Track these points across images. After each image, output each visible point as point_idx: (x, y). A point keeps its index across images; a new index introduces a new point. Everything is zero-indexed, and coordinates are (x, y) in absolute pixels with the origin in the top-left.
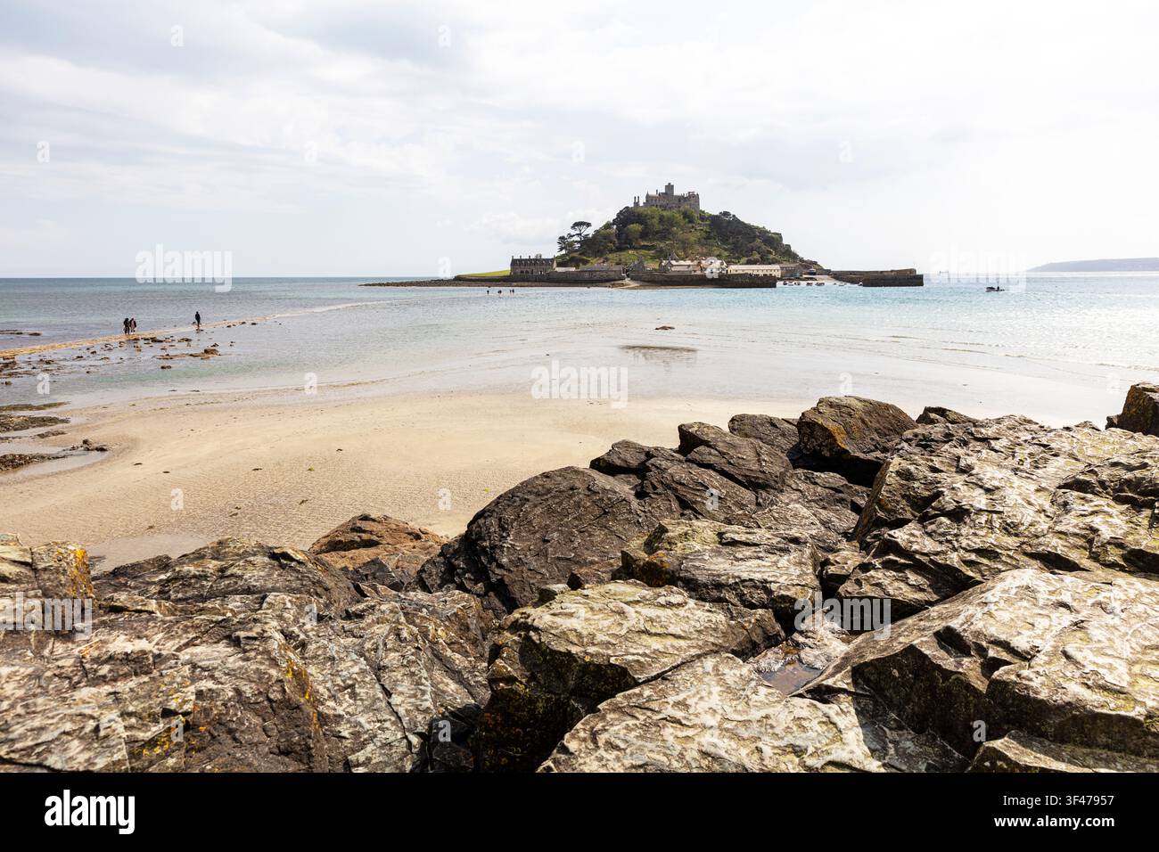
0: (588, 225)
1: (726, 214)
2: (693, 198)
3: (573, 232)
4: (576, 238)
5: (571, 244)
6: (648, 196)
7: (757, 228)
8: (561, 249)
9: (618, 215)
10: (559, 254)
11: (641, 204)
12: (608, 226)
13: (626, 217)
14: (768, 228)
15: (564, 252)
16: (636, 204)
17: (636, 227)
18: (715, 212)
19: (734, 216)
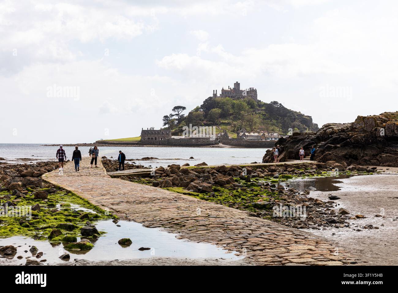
0: (184, 108)
1: (275, 103)
2: (253, 92)
3: (173, 113)
4: (176, 117)
5: (172, 121)
6: (223, 90)
7: (296, 112)
8: (165, 124)
9: (204, 102)
10: (163, 127)
11: (218, 95)
12: (197, 109)
13: (210, 104)
14: (302, 113)
15: (167, 126)
16: (215, 95)
17: (216, 110)
18: (268, 102)
19: (280, 104)
